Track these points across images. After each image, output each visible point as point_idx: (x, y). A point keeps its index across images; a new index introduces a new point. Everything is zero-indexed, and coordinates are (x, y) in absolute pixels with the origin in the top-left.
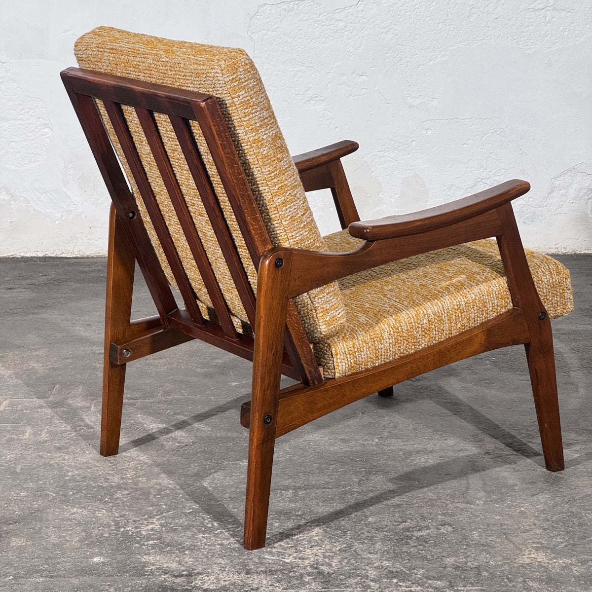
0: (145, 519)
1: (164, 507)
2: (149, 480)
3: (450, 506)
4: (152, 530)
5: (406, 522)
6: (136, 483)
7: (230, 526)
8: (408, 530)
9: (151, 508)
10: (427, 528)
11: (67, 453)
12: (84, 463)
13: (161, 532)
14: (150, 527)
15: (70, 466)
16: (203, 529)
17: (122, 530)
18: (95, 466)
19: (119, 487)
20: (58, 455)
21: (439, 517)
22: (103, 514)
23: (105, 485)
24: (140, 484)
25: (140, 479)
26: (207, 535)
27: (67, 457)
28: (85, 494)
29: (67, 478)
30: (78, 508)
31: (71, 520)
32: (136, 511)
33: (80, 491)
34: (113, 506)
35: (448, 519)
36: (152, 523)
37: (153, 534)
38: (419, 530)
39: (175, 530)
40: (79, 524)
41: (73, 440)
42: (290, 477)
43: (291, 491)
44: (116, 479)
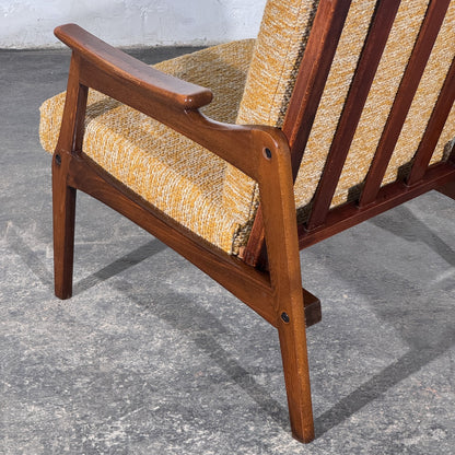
0: (109, 422)
1: (128, 402)
2: (111, 360)
3: (437, 397)
4: (117, 439)
5: (392, 423)
6: (97, 366)
7: (201, 432)
8: (396, 436)
9: (114, 405)
10: (416, 433)
11: (22, 321)
12: (41, 336)
13: (126, 442)
14: (116, 433)
15: (25, 340)
16: (173, 437)
17: (84, 439)
18: (52, 340)
19: (80, 372)
20: (13, 324)
21: (428, 415)
22: (63, 414)
23: (64, 369)
24: (101, 367)
25: (101, 359)
26: (177, 447)
27: (22, 328)
28: (43, 384)
29: (23, 359)
30: (36, 405)
31: (28, 425)
32: (99, 409)
33: (36, 379)
34: (72, 402)
35: (439, 420)
36: (117, 428)
37: (118, 447)
38: (409, 437)
39: (141, 439)
40: (37, 432)
41: (28, 301)
42: (260, 354)
43: (263, 376)
44: (75, 359)
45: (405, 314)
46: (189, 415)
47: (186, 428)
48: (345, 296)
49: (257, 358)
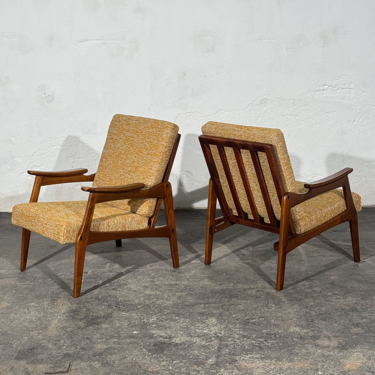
0: (151, 317)
1: (157, 311)
2: (149, 301)
3: (262, 310)
4: (154, 320)
5: (247, 316)
6: (145, 303)
7: (182, 319)
8: (248, 319)
9: (152, 312)
10: (255, 319)
11: (117, 291)
12: (124, 295)
13: (157, 321)
14: (153, 319)
15: (119, 296)
16: (172, 320)
17: (142, 321)
18: (128, 296)
19: (139, 304)
20: (114, 292)
21: (259, 314)
22: (134, 315)
23: (133, 303)
24: (146, 303)
25: (146, 301)
26: (174, 322)
27: (117, 293)
28: (127, 307)
29: (119, 301)
30: (125, 312)
31: (123, 317)
32: (146, 313)
33: (124, 306)
34: (137, 312)
35: (262, 315)
36: (153, 318)
37: (154, 322)
38: (252, 319)
39: (162, 321)
40: (126, 319)
41: (118, 286)
42: (202, 299)
43: (203, 305)
44: (137, 301)
45: (253, 289)
46: (178, 315)
47: (177, 318)
48: (232, 284)
49: (200, 300)
